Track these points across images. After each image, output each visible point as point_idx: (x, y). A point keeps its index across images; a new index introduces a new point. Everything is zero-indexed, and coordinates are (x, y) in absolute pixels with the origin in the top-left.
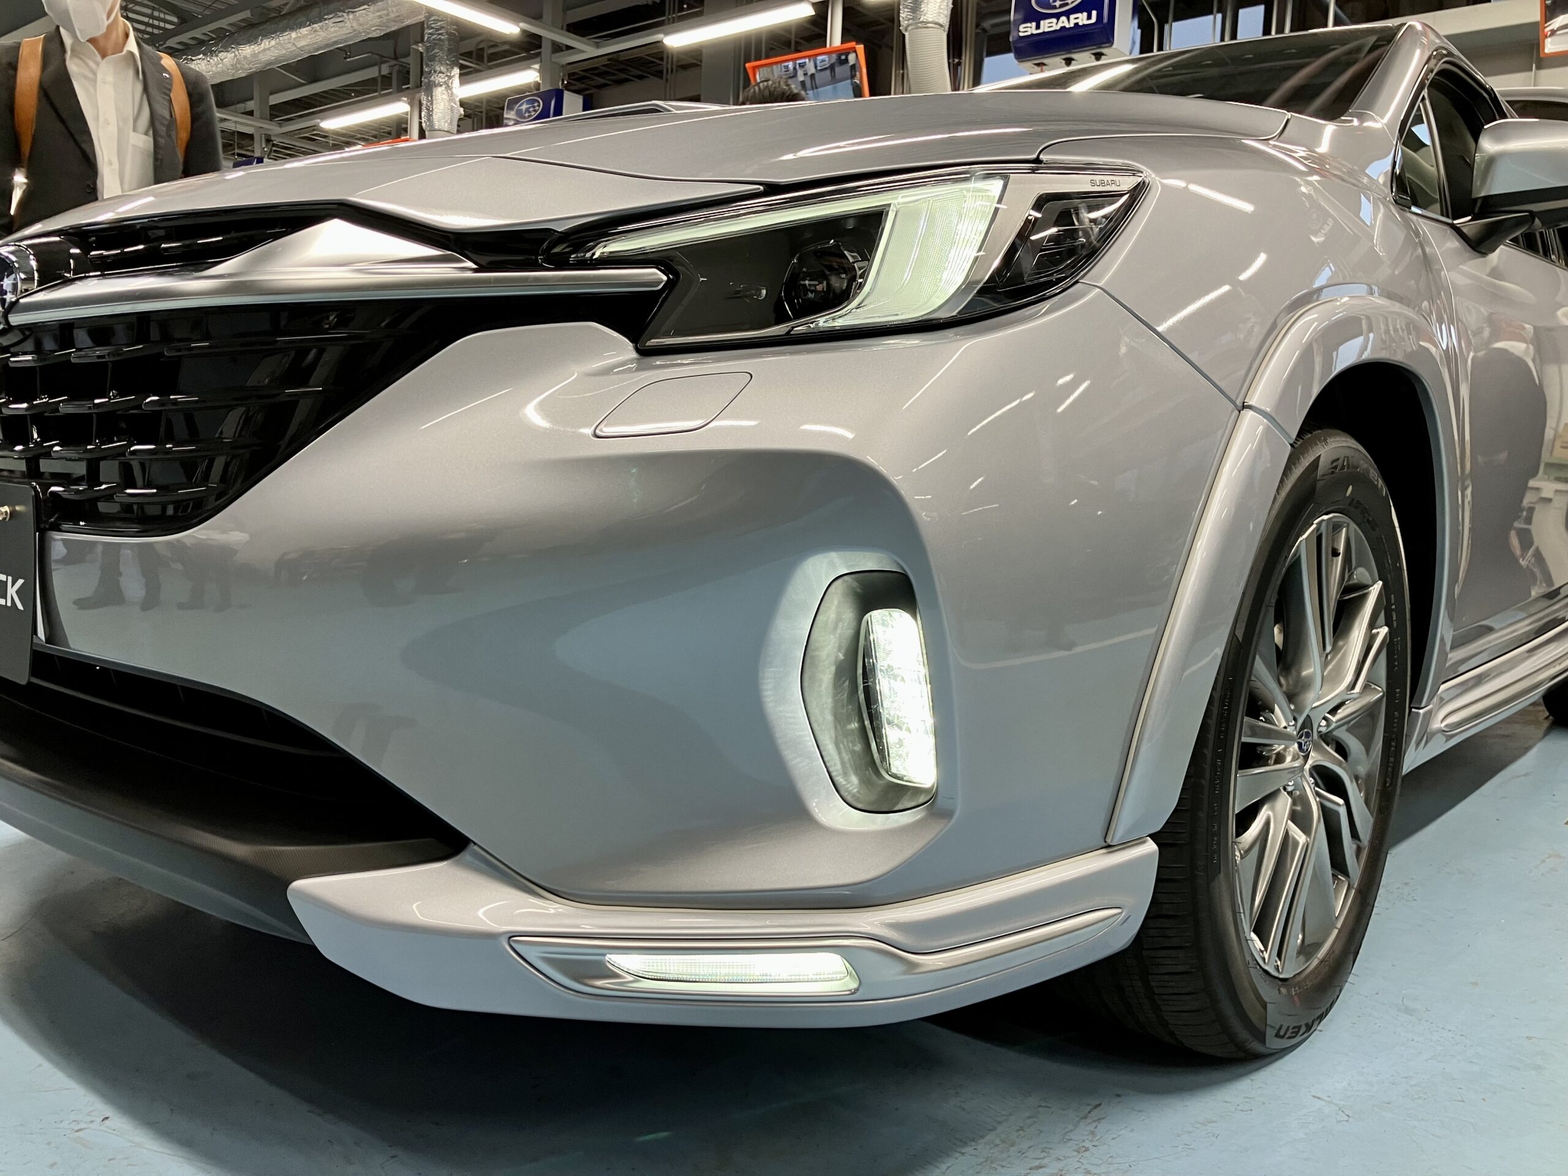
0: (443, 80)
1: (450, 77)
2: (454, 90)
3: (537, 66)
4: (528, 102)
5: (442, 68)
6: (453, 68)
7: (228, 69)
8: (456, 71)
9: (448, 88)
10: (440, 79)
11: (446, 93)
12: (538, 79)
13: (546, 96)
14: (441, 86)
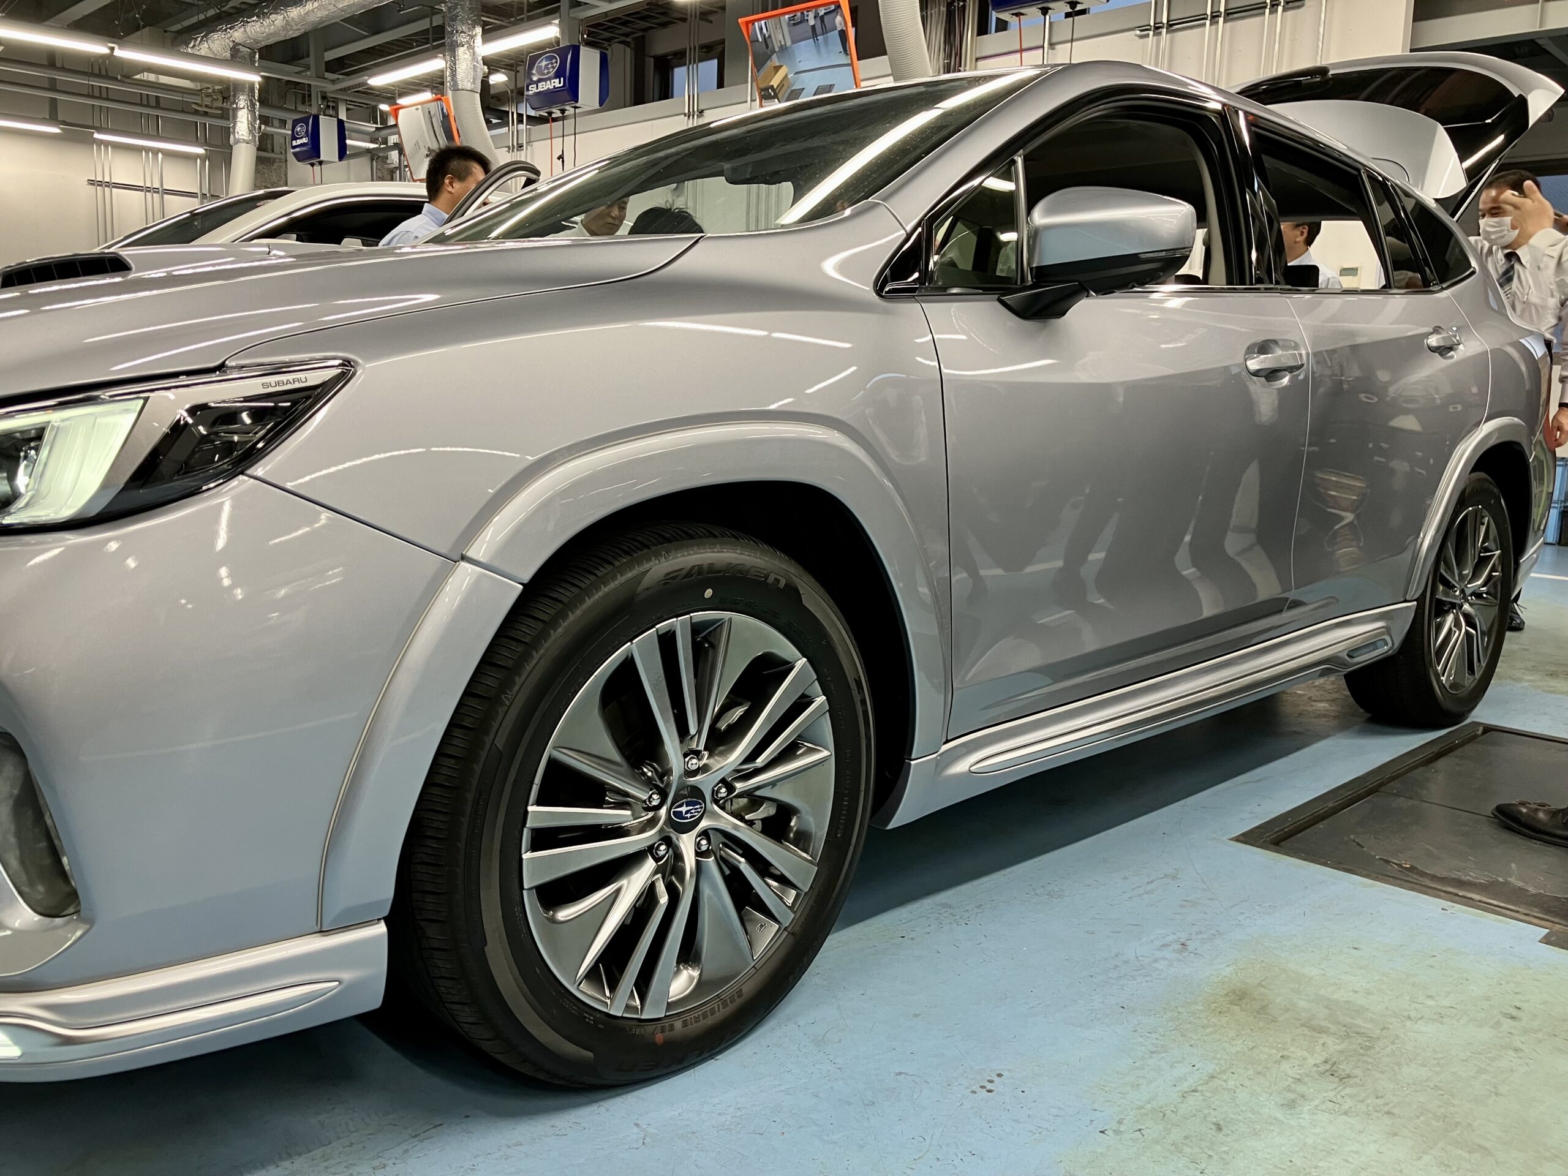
0: (465, 40)
1: (472, 37)
2: (476, 49)
3: (557, 21)
4: (547, 59)
5: (464, 28)
6: (474, 28)
7: (279, 30)
8: (478, 30)
9: (471, 47)
10: (462, 38)
11: (468, 53)
12: (558, 35)
13: (562, 53)
14: (463, 46)
